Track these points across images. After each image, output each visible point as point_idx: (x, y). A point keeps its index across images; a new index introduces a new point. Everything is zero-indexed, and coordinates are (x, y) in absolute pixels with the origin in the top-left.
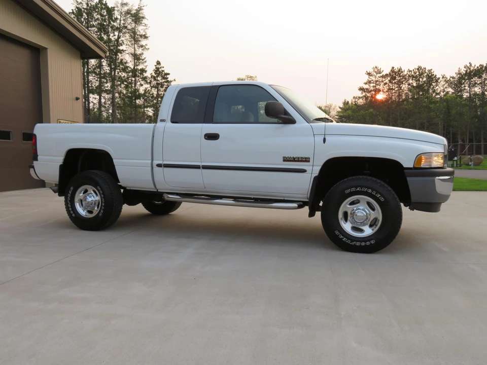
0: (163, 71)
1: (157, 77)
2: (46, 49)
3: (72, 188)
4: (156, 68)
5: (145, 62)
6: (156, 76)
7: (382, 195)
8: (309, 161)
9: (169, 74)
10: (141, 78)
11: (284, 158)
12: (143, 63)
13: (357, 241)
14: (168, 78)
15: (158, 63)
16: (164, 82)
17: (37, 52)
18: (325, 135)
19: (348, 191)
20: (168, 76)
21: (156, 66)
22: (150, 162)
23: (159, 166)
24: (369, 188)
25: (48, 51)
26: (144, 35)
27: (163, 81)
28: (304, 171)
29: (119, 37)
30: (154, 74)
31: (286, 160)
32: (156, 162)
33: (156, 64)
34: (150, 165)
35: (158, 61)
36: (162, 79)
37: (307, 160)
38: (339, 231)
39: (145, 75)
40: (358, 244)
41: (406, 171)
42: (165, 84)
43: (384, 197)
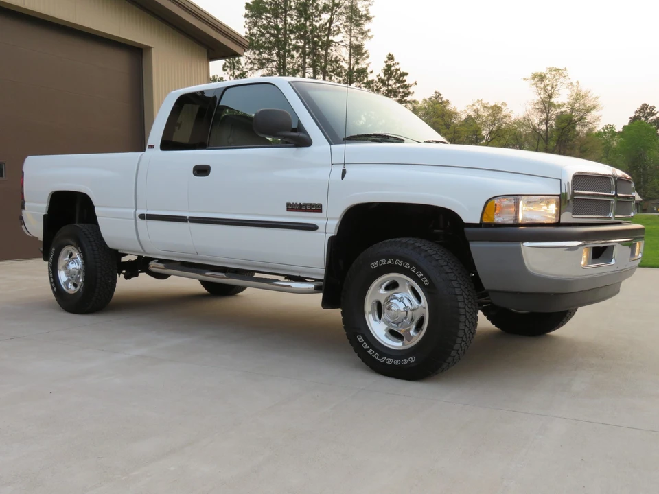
0: (397, 70)
1: (388, 80)
2: (149, 48)
3: (53, 250)
4: (387, 66)
5: (367, 57)
6: (386, 78)
7: (425, 275)
8: (320, 211)
9: (406, 74)
10: (364, 83)
11: (288, 205)
12: (364, 59)
13: (389, 356)
14: (405, 81)
15: (391, 57)
16: (398, 88)
17: (138, 53)
18: (344, 164)
19: (374, 265)
20: (405, 78)
21: (386, 62)
22: (133, 210)
23: (142, 217)
24: (405, 260)
25: (153, 51)
26: (365, 15)
27: (398, 85)
28: (313, 228)
29: (331, 21)
30: (382, 76)
31: (291, 207)
32: (140, 212)
33: (386, 60)
34: (133, 217)
35: (390, 55)
36: (395, 84)
37: (317, 208)
38: (364, 336)
39: (370, 77)
40: (389, 361)
41: (467, 230)
42: (401, 90)
43: (429, 279)
